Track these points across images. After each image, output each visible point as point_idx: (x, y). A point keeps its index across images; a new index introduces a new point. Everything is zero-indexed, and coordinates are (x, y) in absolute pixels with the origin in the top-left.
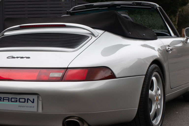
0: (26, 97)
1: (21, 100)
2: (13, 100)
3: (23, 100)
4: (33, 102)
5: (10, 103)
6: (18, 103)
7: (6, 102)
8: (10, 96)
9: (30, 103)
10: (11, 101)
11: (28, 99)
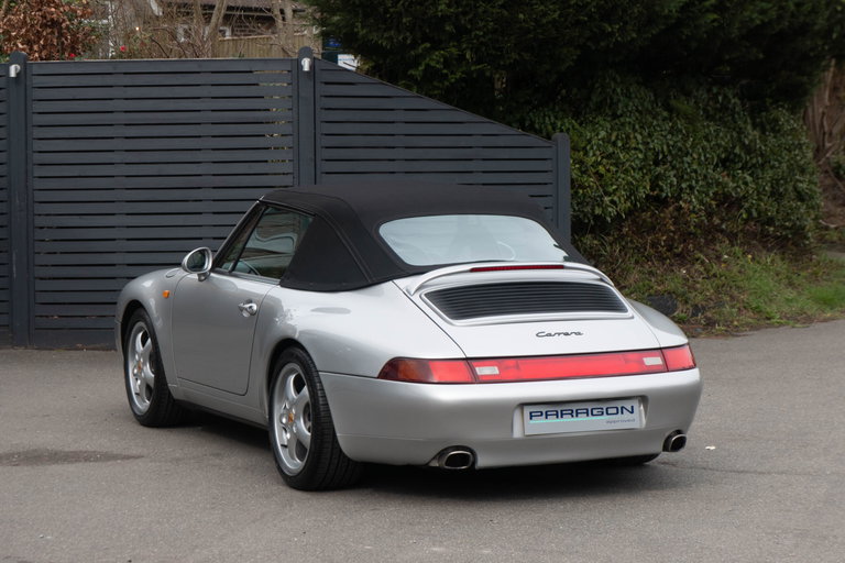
0: (619, 404)
1: (610, 411)
2: (595, 412)
3: (614, 411)
4: (632, 412)
5: (591, 418)
6: (605, 417)
7: (582, 418)
8: (589, 406)
9: (626, 415)
10: (592, 414)
11: (622, 408)
